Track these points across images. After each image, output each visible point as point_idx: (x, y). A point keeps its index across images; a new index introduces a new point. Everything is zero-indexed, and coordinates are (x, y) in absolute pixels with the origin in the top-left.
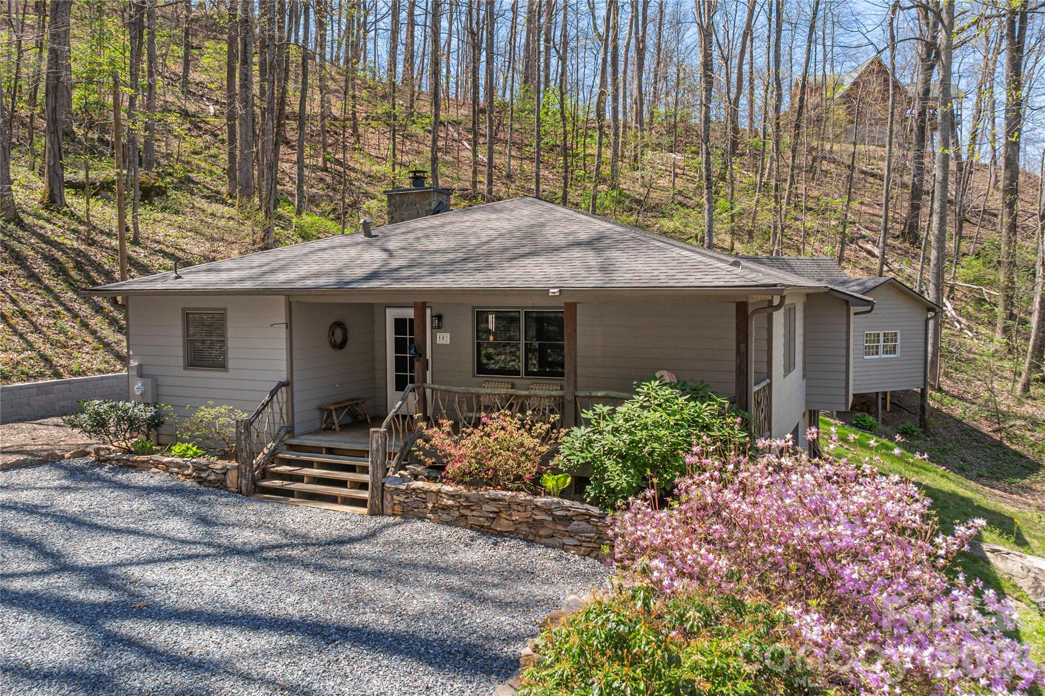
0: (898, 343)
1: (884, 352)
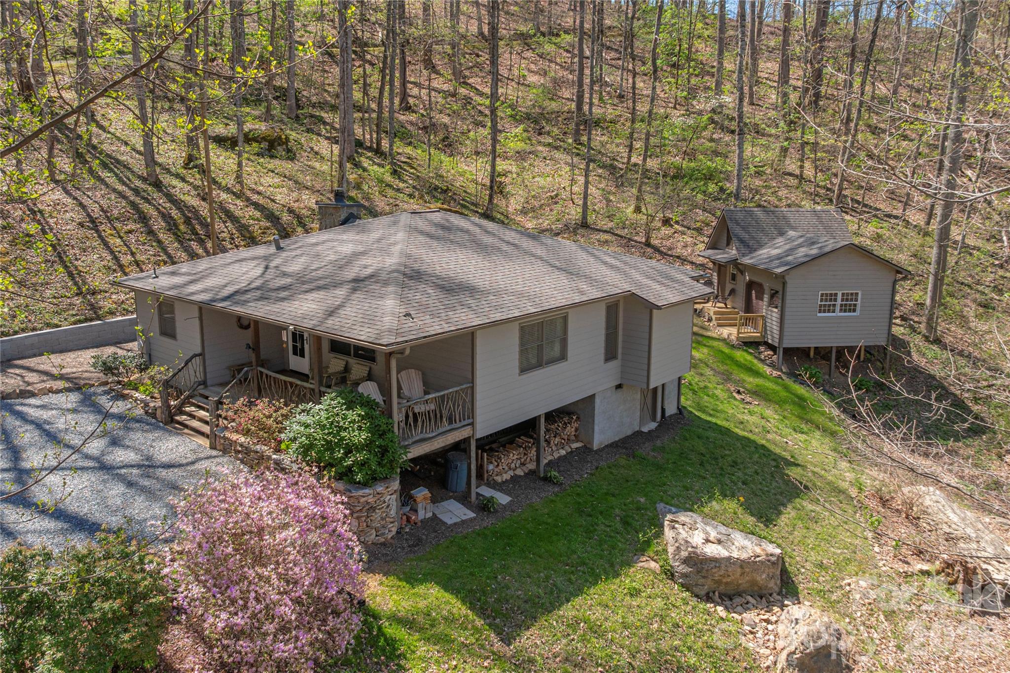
0: (859, 302)
1: (841, 310)
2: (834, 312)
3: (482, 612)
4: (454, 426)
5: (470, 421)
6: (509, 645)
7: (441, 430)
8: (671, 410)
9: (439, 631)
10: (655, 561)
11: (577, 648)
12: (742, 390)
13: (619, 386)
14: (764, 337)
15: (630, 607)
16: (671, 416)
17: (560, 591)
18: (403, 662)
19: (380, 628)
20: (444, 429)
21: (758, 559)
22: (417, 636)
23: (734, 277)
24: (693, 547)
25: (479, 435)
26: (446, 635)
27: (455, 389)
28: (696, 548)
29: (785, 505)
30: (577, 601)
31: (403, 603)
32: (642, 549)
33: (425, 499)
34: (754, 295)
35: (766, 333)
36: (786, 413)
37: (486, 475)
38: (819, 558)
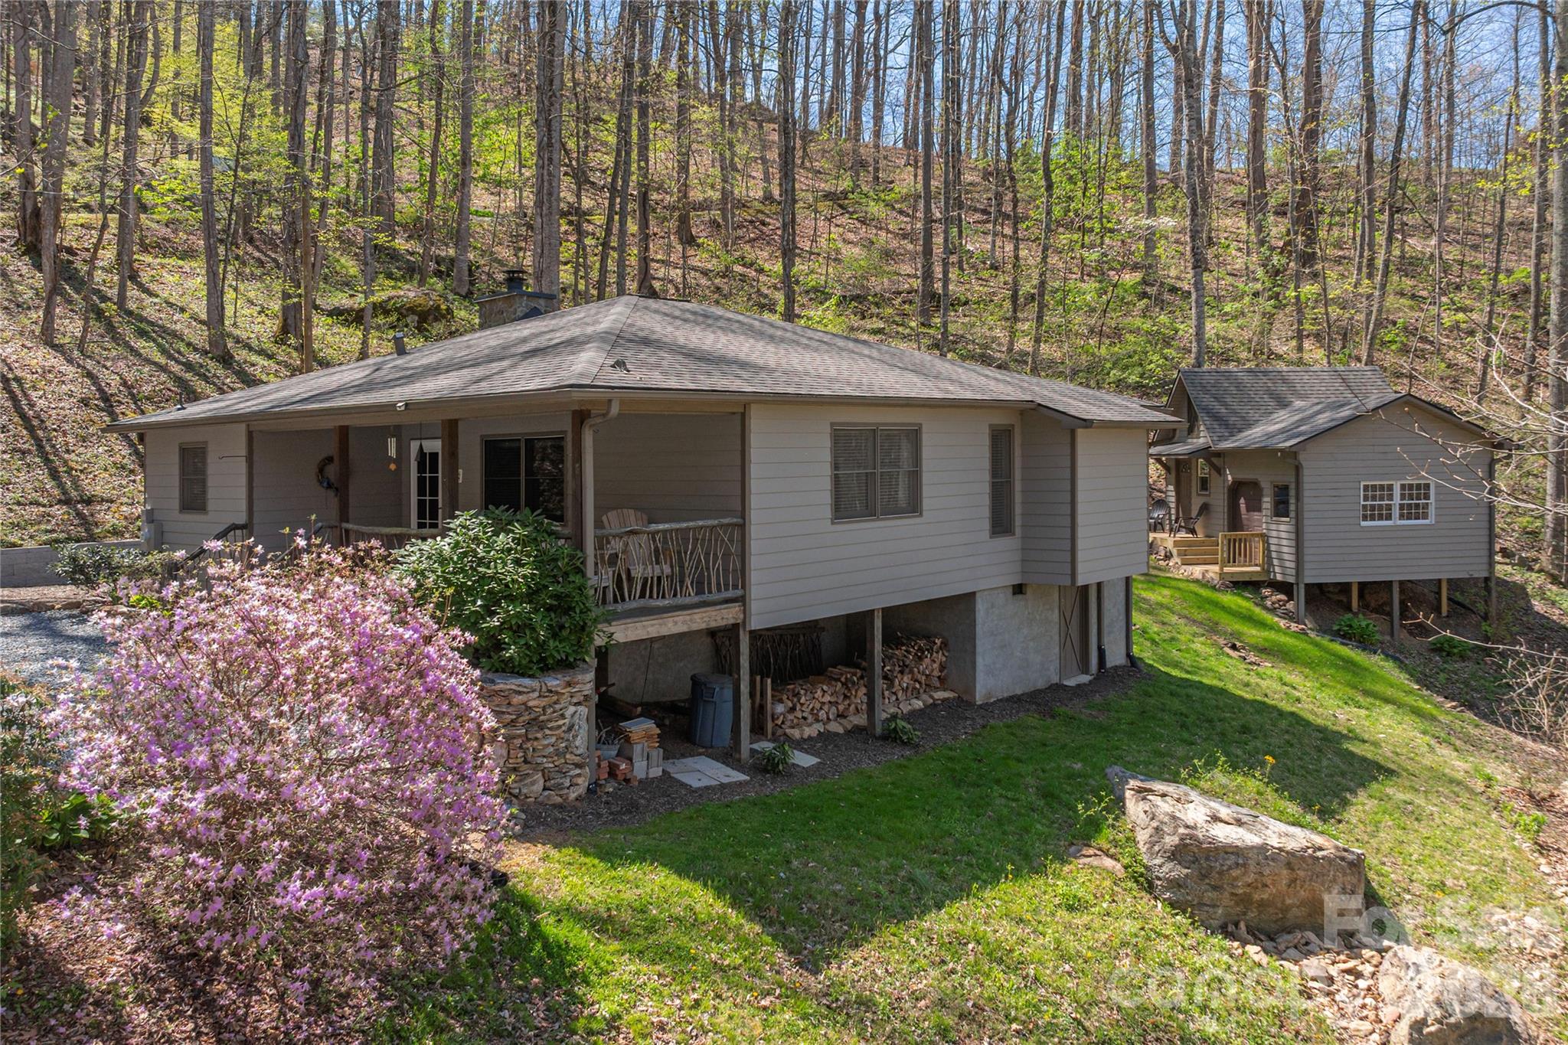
0: (1432, 500)
1: (1402, 517)
2: (1389, 517)
3: (758, 912)
4: (706, 597)
5: (739, 592)
6: (816, 972)
7: (680, 600)
8: (1116, 657)
9: (664, 939)
10: (1112, 857)
11: (961, 985)
12: (1238, 644)
13: (1019, 589)
14: (1269, 572)
15: (1068, 926)
16: (1116, 668)
17: (923, 889)
18: (580, 990)
19: (534, 926)
20: (687, 600)
21: (1320, 854)
22: (615, 945)
23: (1204, 484)
24: (1187, 827)
25: (756, 623)
26: (679, 948)
27: (710, 522)
28: (1194, 828)
29: (1354, 792)
30: (958, 908)
31: (591, 890)
32: (1084, 834)
33: (649, 737)
34: (1243, 507)
35: (1271, 564)
36: (1324, 680)
37: (770, 725)
38: (1437, 877)
